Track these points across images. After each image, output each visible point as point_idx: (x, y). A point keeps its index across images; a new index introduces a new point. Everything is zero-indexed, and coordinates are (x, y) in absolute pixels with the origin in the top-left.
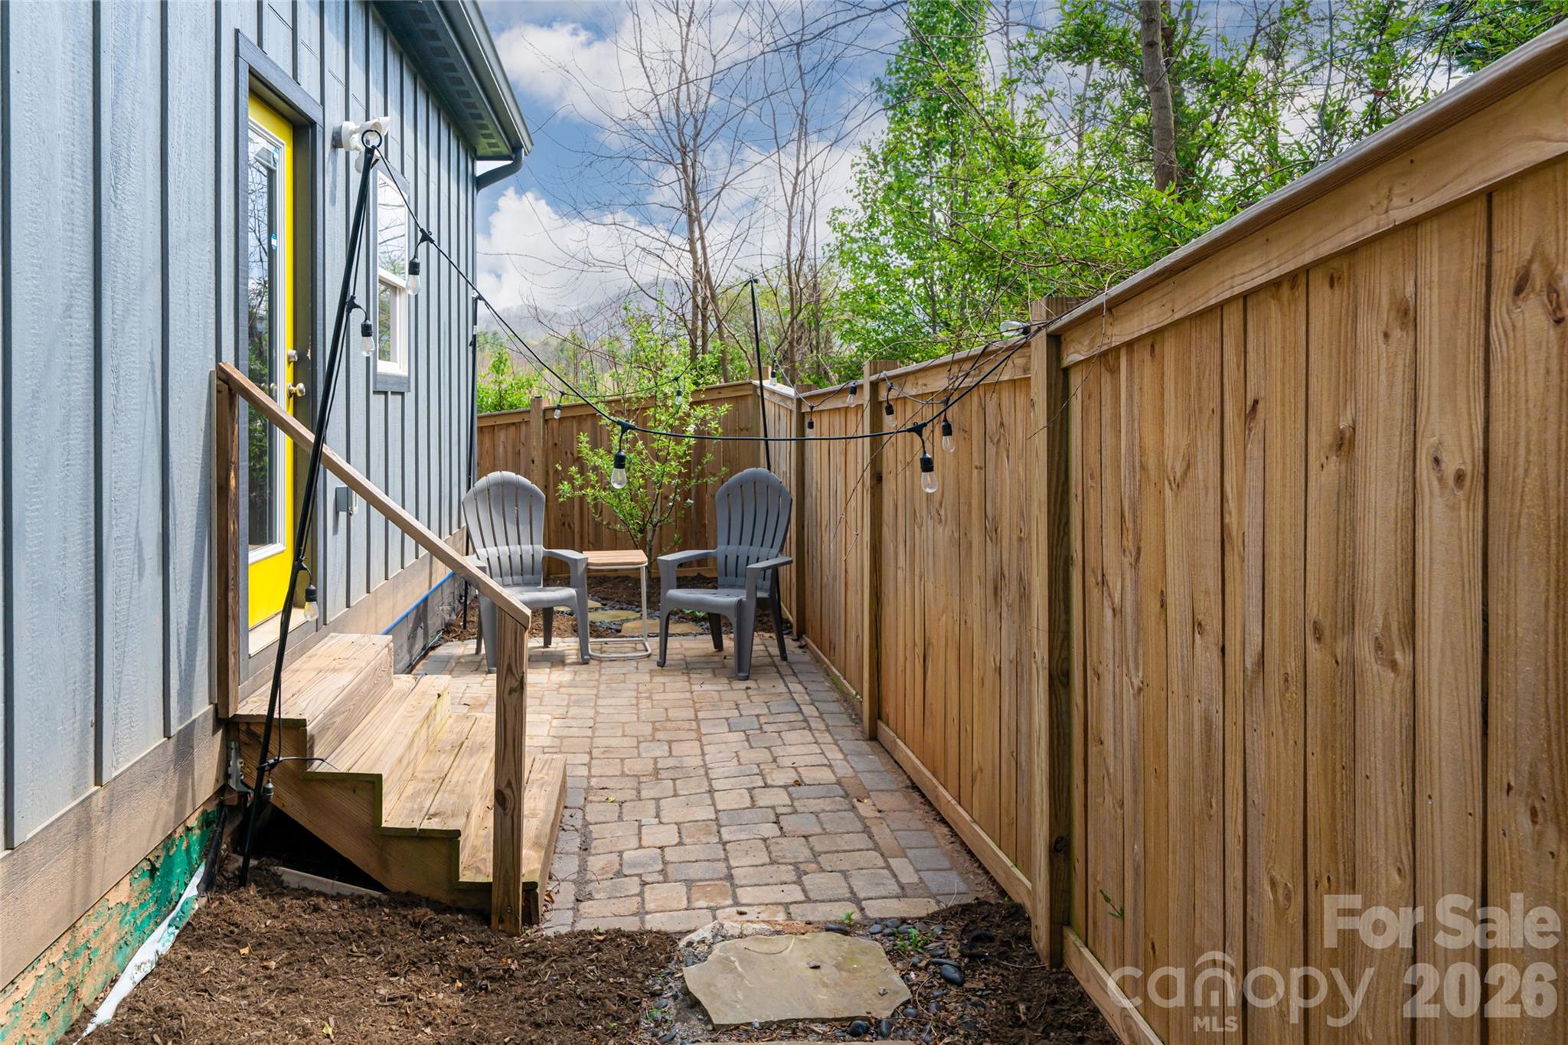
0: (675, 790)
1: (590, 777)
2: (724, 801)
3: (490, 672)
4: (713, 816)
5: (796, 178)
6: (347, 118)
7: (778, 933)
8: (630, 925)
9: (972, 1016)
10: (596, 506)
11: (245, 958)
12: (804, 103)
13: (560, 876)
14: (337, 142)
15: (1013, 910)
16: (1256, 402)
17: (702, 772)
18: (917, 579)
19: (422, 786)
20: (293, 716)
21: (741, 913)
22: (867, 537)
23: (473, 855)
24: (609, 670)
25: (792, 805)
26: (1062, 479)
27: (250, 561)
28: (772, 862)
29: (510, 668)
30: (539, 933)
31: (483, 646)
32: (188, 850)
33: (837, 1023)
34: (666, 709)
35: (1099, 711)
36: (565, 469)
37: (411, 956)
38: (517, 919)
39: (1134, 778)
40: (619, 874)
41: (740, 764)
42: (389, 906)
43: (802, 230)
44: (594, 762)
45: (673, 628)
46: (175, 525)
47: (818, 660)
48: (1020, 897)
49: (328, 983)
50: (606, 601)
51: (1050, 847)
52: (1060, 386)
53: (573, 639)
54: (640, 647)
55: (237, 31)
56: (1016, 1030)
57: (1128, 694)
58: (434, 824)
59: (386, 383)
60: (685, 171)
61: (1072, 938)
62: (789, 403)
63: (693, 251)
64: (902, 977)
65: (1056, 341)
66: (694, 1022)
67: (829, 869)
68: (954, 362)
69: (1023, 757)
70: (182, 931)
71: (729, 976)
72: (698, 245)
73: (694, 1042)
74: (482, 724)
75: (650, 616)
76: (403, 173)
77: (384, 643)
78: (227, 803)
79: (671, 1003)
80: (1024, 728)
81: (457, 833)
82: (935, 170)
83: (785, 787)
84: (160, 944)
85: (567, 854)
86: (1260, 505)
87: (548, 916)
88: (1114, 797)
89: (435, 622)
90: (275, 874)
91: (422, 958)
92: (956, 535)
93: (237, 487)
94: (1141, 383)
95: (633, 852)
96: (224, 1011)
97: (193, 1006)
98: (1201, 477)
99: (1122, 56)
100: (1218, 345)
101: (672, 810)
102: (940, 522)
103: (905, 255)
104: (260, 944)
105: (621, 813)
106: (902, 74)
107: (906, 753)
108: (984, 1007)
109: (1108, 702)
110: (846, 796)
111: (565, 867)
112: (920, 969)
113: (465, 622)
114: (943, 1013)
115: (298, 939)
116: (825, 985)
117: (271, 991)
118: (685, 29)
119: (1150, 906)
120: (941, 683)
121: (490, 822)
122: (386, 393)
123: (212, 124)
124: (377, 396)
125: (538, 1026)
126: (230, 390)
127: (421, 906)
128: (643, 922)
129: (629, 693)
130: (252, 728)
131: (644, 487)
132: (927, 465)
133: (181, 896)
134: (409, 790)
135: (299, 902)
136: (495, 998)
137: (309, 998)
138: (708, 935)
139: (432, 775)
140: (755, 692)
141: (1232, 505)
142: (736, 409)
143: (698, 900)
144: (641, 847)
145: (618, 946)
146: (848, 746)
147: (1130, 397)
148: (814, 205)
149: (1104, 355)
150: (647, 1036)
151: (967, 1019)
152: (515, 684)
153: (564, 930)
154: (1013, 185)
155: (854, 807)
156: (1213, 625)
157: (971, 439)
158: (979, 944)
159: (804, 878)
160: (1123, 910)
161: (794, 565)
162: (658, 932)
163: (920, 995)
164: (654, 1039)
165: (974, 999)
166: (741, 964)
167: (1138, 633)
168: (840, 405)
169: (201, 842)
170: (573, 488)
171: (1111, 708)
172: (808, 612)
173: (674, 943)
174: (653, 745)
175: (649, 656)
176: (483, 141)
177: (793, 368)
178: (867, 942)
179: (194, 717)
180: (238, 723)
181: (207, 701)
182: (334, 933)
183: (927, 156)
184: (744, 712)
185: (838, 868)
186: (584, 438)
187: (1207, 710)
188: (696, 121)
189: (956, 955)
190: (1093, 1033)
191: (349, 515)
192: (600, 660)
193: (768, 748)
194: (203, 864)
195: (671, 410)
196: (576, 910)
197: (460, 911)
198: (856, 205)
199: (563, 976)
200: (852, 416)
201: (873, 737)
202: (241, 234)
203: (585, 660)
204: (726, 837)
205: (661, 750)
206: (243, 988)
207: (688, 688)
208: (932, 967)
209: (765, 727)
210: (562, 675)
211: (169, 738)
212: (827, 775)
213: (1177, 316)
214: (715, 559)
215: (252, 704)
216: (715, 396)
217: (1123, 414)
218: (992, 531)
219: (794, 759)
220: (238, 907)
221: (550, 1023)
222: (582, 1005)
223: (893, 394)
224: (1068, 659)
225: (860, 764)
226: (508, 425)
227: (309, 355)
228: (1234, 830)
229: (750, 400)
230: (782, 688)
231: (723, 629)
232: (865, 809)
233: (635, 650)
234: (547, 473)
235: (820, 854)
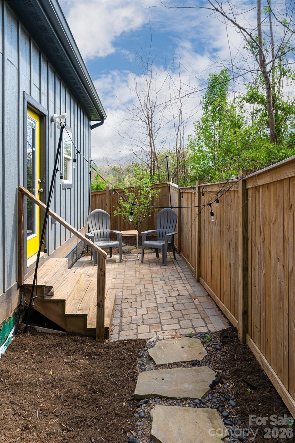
0: (146, 298)
1: (123, 295)
2: (159, 301)
3: (95, 265)
4: (156, 306)
5: (179, 127)
6: (55, 114)
7: (173, 338)
8: (134, 338)
9: (223, 359)
10: (124, 217)
11: (27, 354)
12: (181, 107)
13: (115, 324)
14: (52, 120)
15: (234, 329)
16: (292, 205)
17: (153, 293)
18: (210, 240)
19: (76, 301)
20: (40, 284)
21: (164, 333)
22: (197, 228)
23: (91, 320)
24: (128, 264)
25: (177, 302)
26: (246, 217)
27: (27, 240)
28: (172, 318)
29: (101, 269)
30: (109, 341)
31: (93, 258)
32: (10, 323)
33: (188, 363)
34: (143, 275)
35: (255, 278)
36: (116, 207)
37: (74, 350)
38: (103, 338)
39: (263, 296)
40: (131, 323)
41: (163, 290)
42: (67, 336)
43: (180, 141)
44: (124, 291)
45: (146, 251)
46: (6, 233)
47: (184, 260)
48: (235, 325)
49: (50, 359)
50: (127, 243)
51: (243, 313)
52: (246, 193)
53: (118, 255)
54: (136, 257)
55: (24, 92)
56: (234, 362)
57: (262, 275)
58: (80, 313)
59: (65, 186)
60: (149, 124)
61: (248, 337)
62: (177, 189)
63: (151, 146)
64: (205, 349)
65: (245, 182)
66: (151, 364)
67: (187, 319)
68: (219, 184)
69: (236, 289)
70: (8, 347)
71: (160, 351)
72: (152, 144)
73: (151, 370)
74: (93, 282)
75: (139, 248)
76: (70, 127)
77: (65, 261)
78: (21, 309)
79: (145, 359)
80: (236, 281)
81: (87, 315)
82: (215, 125)
83: (175, 296)
84: (2, 351)
85: (117, 318)
86: (292, 231)
87: (111, 336)
88: (258, 301)
89: (79, 252)
90: (35, 328)
91: (77, 350)
92: (220, 229)
93: (24, 220)
94: (265, 196)
95: (135, 317)
96: (21, 369)
97: (12, 369)
98: (279, 222)
99: (262, 102)
100: (283, 189)
101: (145, 304)
102: (216, 225)
103: (207, 147)
104: (31, 349)
105: (131, 305)
106: (207, 99)
107: (207, 286)
108: (226, 355)
109: (257, 276)
110: (191, 298)
111: (116, 322)
112: (210, 346)
113: (88, 251)
114: (216, 358)
115: (42, 347)
116: (186, 352)
117: (34, 363)
118: (149, 85)
119: (267, 330)
120: (216, 269)
121: (96, 310)
122: (66, 189)
123: (17, 119)
124: (63, 190)
125: (109, 368)
126: (22, 193)
127: (77, 335)
128: (137, 337)
129: (133, 271)
130: (28, 288)
131: (137, 212)
132: (212, 214)
133: (8, 337)
134: (73, 303)
135: (42, 336)
136: (97, 361)
137: (45, 364)
138: (155, 340)
139: (80, 298)
140: (167, 269)
141: (286, 230)
142: (162, 190)
143: (152, 330)
144: (137, 315)
145: (131, 344)
146: (192, 284)
147: (263, 199)
148: (183, 134)
149: (256, 187)
150: (139, 369)
151: (222, 359)
152: (103, 274)
153: (116, 340)
154: (235, 133)
155: (193, 301)
156: (282, 260)
157: (224, 204)
158: (225, 339)
159: (180, 322)
160: (260, 330)
161: (178, 234)
162: (141, 339)
163: (210, 353)
164: (140, 370)
165: (224, 354)
166: (163, 347)
167: (264, 259)
168: (190, 192)
169: (14, 320)
170: (118, 212)
171: (258, 278)
172: (182, 247)
173: (146, 342)
174: (140, 285)
175: (139, 259)
176: (93, 116)
177: (178, 179)
178: (196, 339)
179: (12, 286)
180: (24, 287)
181: (15, 281)
182: (52, 345)
183: (213, 121)
184: (164, 275)
185: (189, 319)
186: (121, 198)
187: (280, 281)
188: (152, 111)
189: (219, 342)
190: (253, 362)
191: (55, 224)
192: (125, 261)
193: (171, 285)
194: (14, 327)
195: (145, 191)
196: (119, 334)
197: (87, 336)
198: (194, 134)
199: (116, 353)
200: (193, 195)
201: (198, 281)
202: (25, 149)
203: (121, 261)
204: (160, 311)
205: (142, 287)
206: (26, 362)
207: (149, 268)
208: (213, 345)
209: (170, 279)
210: (115, 266)
211: (5, 293)
212: (186, 293)
213: (273, 181)
214: (157, 232)
215: (28, 281)
216: (157, 186)
217: (261, 203)
218: (229, 229)
219: (177, 288)
220: (24, 339)
221: (112, 367)
222: (121, 361)
223: (204, 190)
224: (247, 264)
225: (195, 289)
226: (100, 194)
227: (44, 180)
228: (286, 312)
229: (166, 188)
230: (174, 268)
231: (159, 251)
232: (196, 302)
233: (135, 258)
234: (111, 208)
235: (184, 315)
